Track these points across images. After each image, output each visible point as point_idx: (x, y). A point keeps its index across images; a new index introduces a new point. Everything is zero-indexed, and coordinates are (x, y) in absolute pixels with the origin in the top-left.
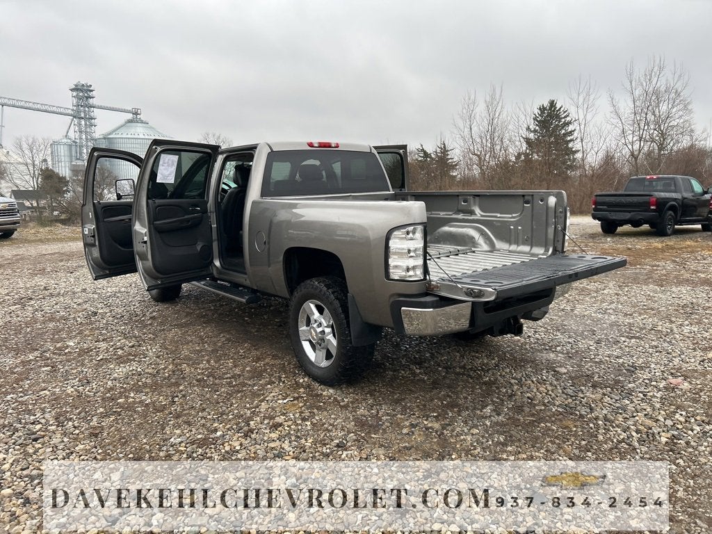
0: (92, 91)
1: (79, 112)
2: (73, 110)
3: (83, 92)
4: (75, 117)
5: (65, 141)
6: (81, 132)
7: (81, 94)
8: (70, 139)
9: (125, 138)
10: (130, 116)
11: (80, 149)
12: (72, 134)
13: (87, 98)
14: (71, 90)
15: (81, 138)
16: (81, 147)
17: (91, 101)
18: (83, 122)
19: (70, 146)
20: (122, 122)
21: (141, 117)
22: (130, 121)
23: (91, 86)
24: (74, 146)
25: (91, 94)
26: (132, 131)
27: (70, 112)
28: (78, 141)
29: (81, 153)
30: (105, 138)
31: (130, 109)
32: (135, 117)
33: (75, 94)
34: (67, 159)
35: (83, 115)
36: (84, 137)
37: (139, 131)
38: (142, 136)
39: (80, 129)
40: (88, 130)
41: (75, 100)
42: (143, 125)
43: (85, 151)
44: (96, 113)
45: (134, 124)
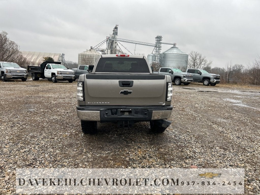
0: (161, 38)
1: (157, 45)
2: (155, 44)
3: (159, 39)
4: (155, 47)
5: (152, 54)
6: (156, 52)
7: (158, 39)
8: (153, 54)
9: (170, 53)
10: (172, 46)
11: (156, 57)
12: (154, 53)
13: (160, 40)
14: (156, 38)
15: (156, 54)
16: (156, 56)
17: (161, 41)
18: (157, 48)
19: (153, 56)
20: (170, 48)
21: (176, 46)
22: (172, 48)
23: (161, 36)
24: (154, 56)
25: (161, 39)
26: (172, 51)
27: (154, 45)
28: (155, 55)
29: (155, 59)
30: (163, 54)
31: (173, 43)
32: (174, 46)
33: (156, 39)
34: (151, 60)
36: (157, 53)
37: (175, 51)
38: (175, 53)
39: (156, 51)
40: (159, 51)
41: (156, 41)
42: (177, 49)
43: (157, 58)
44: (162, 45)
45: (173, 49)
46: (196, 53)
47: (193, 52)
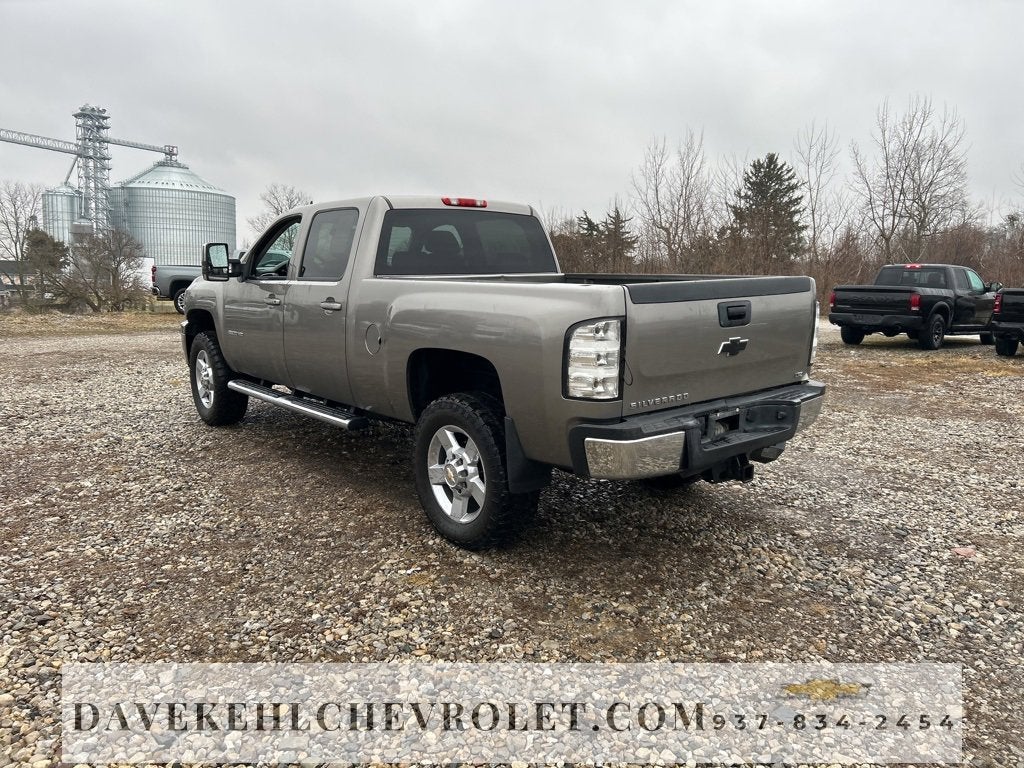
0: (106, 118)
1: (86, 148)
2: (76, 145)
3: (92, 120)
4: (79, 155)
5: (64, 189)
6: (88, 178)
7: (90, 123)
8: (72, 188)
9: (153, 189)
10: (161, 157)
11: (86, 203)
12: (74, 181)
13: (99, 128)
14: (76, 116)
15: (87, 187)
16: (87, 199)
17: (104, 133)
18: (91, 164)
19: (72, 197)
20: (150, 165)
21: (179, 159)
22: (161, 164)
23: (105, 111)
24: (78, 197)
25: (104, 122)
26: (165, 178)
27: (73, 148)
28: (83, 191)
29: (87, 209)
30: (123, 188)
31: (162, 146)
32: (169, 159)
33: (80, 122)
34: (66, 217)
35: (91, 153)
36: (92, 185)
37: (173, 179)
38: (178, 187)
39: (87, 173)
40: (99, 175)
41: (80, 132)
42: (181, 170)
43: (93, 205)
44: (112, 150)
45: (167, 169)
46: (292, 191)
47: (279, 189)
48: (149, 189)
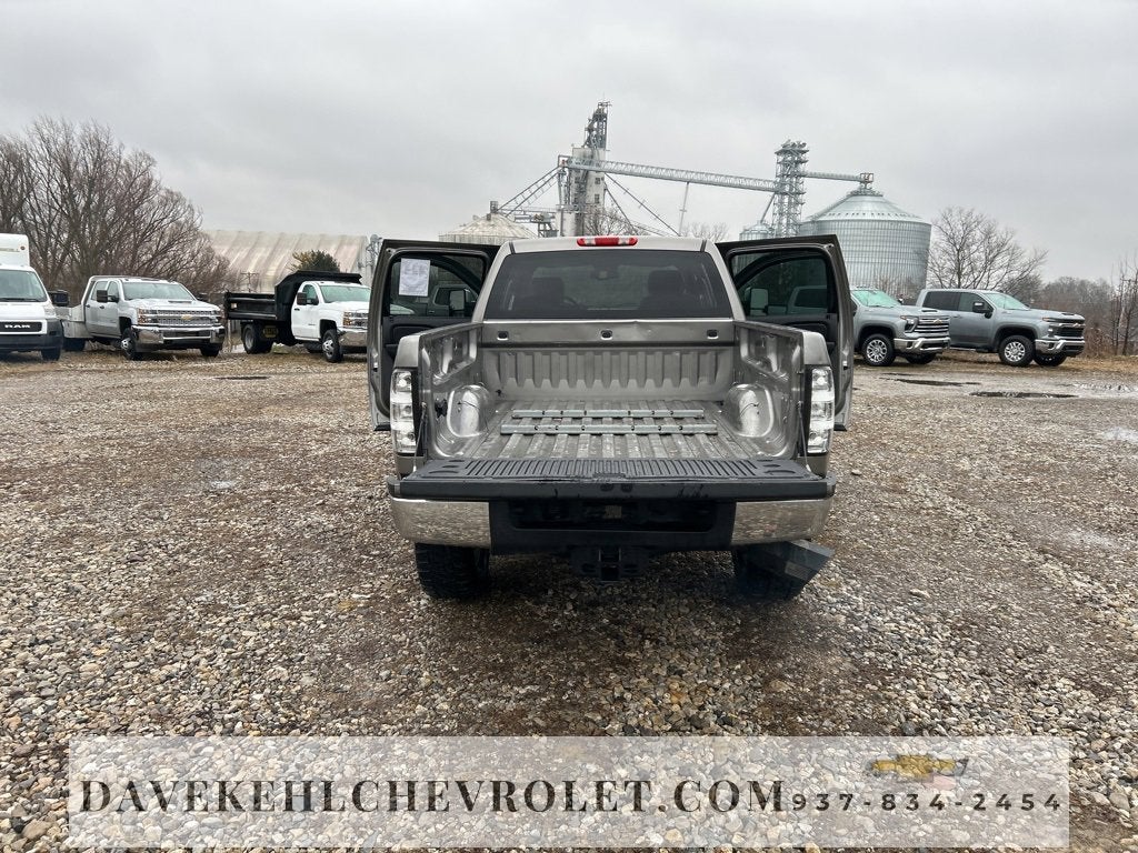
0: (804, 152)
1: (783, 185)
2: (775, 183)
3: (792, 155)
4: (776, 192)
5: (759, 228)
6: (781, 214)
7: (789, 158)
8: (766, 225)
9: (842, 221)
10: (855, 186)
12: (769, 219)
13: (798, 163)
14: (778, 153)
15: (780, 224)
17: (802, 167)
18: (786, 200)
19: (765, 235)
21: (874, 186)
22: (855, 194)
23: (804, 144)
24: (771, 234)
25: (803, 157)
26: (855, 209)
27: (771, 185)
28: (776, 227)
30: (813, 222)
31: (858, 174)
32: (864, 188)
33: (781, 158)
35: (787, 189)
36: (785, 221)
37: (867, 209)
38: (868, 217)
39: (781, 209)
40: (792, 210)
41: (780, 168)
42: (876, 199)
44: (807, 183)
45: (860, 198)
46: (970, 214)
47: (954, 213)
48: (838, 221)
